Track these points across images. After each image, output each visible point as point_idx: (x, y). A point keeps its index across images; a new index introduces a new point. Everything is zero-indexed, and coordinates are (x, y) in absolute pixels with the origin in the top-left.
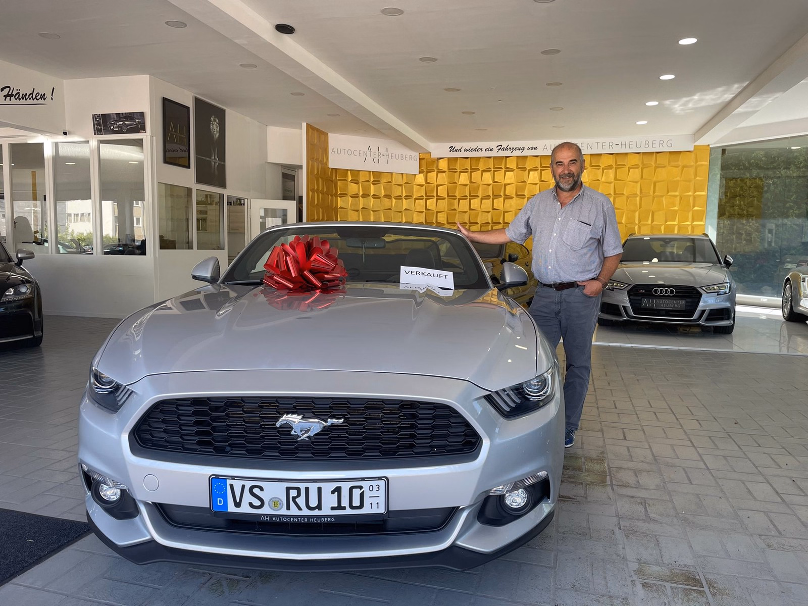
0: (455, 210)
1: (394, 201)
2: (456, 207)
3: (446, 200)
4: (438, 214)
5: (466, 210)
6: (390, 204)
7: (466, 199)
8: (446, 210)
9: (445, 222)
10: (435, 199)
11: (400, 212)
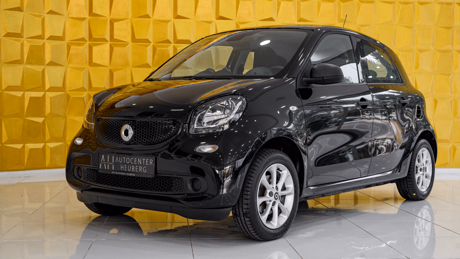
0: (147, 16)
2: (149, 12)
4: (115, 24)
5: (167, 18)
8: (130, 17)
9: (129, 39)
11: (39, 16)
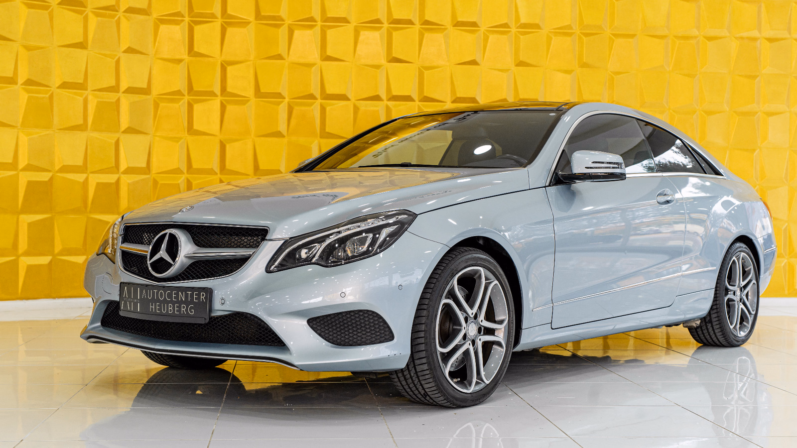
1: (93, 21)
3: (252, 27)
5: (310, 60)
6: (81, 30)
7: (311, 27)
8: (252, 57)
10: (217, 25)
11: (112, 57)
